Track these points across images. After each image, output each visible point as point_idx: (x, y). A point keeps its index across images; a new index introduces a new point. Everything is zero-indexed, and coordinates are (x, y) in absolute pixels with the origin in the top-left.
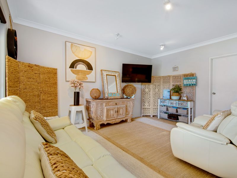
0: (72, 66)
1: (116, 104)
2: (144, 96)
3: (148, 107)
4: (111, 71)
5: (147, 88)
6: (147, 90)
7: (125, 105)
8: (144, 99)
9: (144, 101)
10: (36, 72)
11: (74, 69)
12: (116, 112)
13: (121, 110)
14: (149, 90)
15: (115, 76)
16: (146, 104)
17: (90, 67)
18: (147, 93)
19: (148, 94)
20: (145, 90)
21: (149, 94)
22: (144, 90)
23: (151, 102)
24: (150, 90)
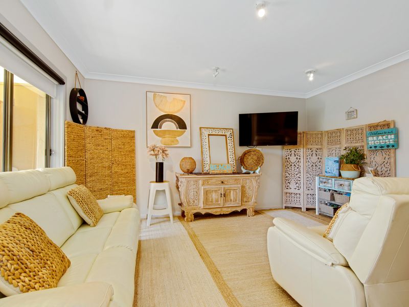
0: (156, 125)
1: (222, 182)
2: (288, 169)
3: (298, 192)
4: (217, 128)
5: (293, 155)
6: (293, 159)
7: (240, 186)
8: (288, 175)
9: (287, 179)
10: (107, 137)
11: (159, 129)
12: (223, 196)
13: (232, 192)
14: (297, 158)
15: (225, 136)
16: (293, 185)
17: (182, 125)
18: (293, 165)
19: (295, 165)
20: (289, 158)
21: (297, 166)
22: (286, 159)
23: (302, 182)
24: (300, 159)
